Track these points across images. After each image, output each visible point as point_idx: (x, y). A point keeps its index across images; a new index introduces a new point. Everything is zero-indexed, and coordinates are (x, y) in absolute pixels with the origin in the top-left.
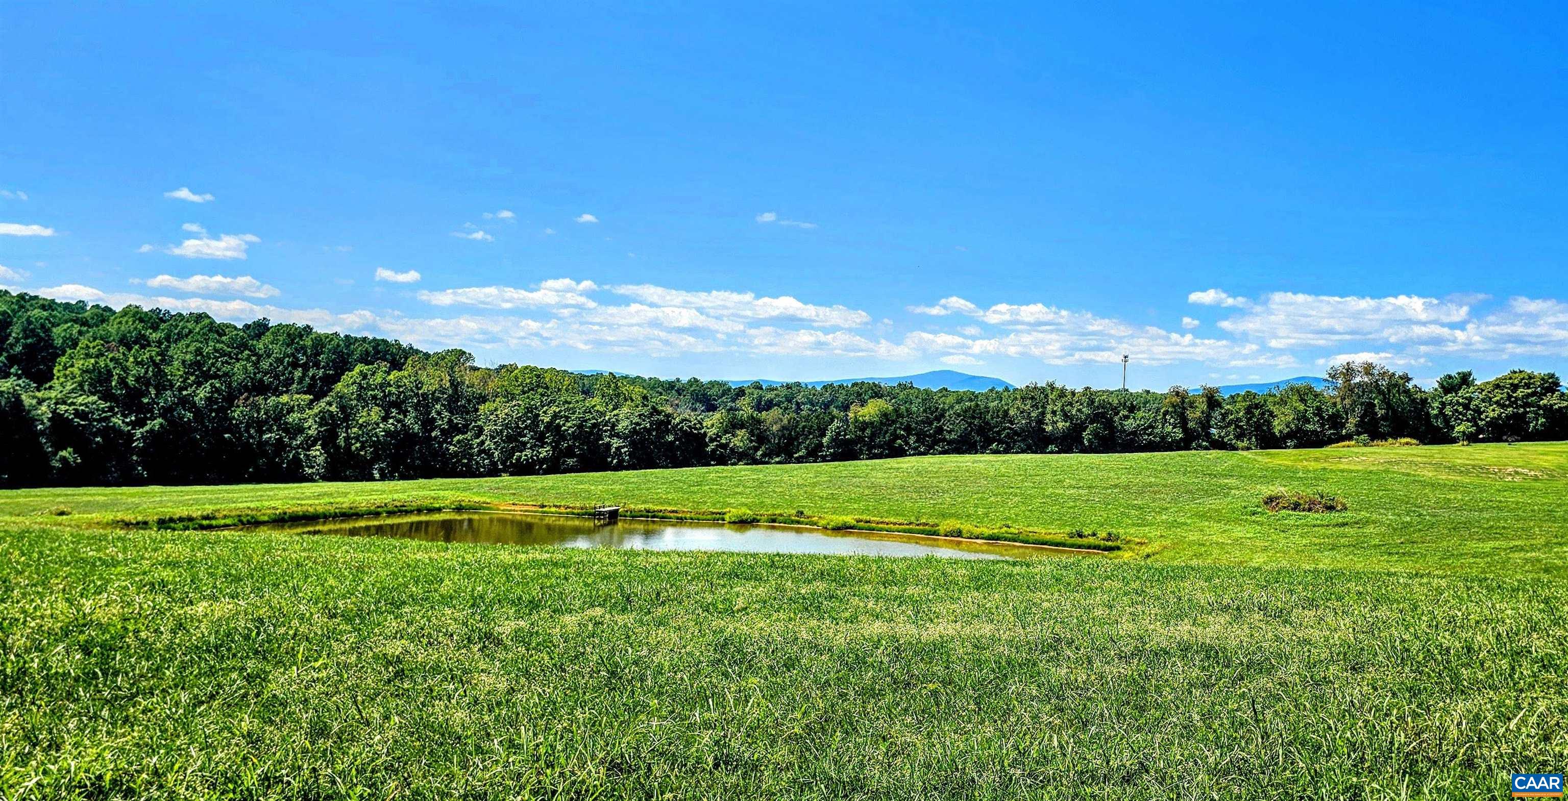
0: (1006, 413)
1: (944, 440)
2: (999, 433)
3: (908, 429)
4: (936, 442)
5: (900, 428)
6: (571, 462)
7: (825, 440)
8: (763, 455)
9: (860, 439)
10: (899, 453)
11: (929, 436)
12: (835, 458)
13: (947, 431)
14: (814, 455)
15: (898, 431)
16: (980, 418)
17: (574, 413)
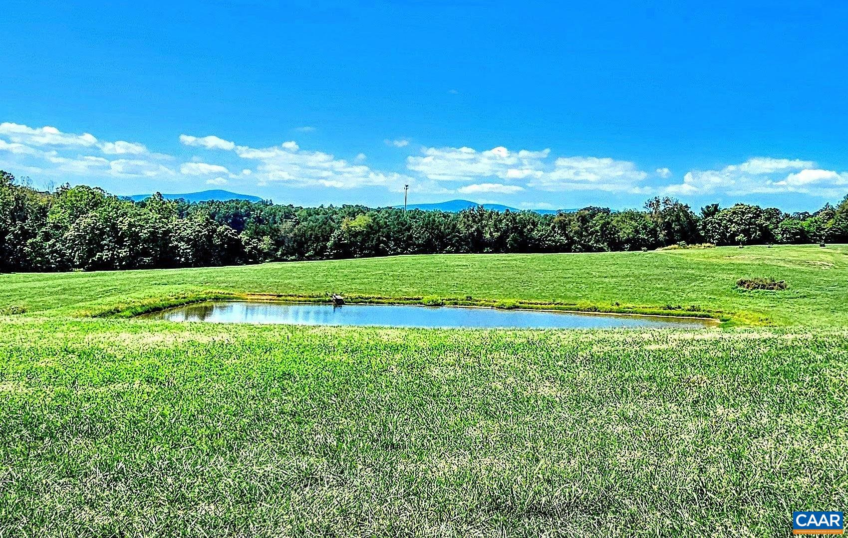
0: (454, 226)
1: (414, 244)
2: (450, 239)
3: (388, 236)
4: (408, 246)
5: (382, 236)
6: (146, 260)
7: (329, 244)
8: (282, 255)
9: (353, 244)
10: (383, 253)
11: (404, 241)
12: (337, 257)
13: (416, 238)
14: (320, 255)
15: (381, 238)
16: (438, 229)
17: (147, 223)
